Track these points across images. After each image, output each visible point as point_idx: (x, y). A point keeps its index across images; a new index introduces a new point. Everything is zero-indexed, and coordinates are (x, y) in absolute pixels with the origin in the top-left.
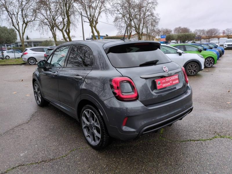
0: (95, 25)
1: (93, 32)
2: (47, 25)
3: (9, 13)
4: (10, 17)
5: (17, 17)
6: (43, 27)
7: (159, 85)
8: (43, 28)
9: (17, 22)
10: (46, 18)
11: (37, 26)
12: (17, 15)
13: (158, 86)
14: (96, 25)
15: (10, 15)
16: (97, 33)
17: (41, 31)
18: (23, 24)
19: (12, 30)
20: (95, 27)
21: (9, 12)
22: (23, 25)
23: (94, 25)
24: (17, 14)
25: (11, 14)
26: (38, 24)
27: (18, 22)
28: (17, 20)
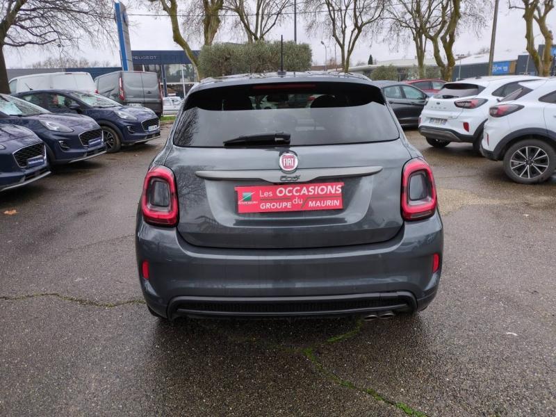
0: (542, 14)
1: (529, 36)
2: (409, 27)
3: (331, 8)
4: (331, 16)
5: (345, 15)
6: (400, 34)
7: (244, 203)
8: (398, 35)
9: (344, 26)
10: (409, 11)
11: (385, 32)
12: (346, 10)
13: (241, 205)
14: (546, 12)
15: (332, 13)
16: (546, 38)
17: (394, 43)
18: (354, 29)
19: (303, 48)
20: (541, 21)
21: (331, 5)
22: (352, 32)
23: (539, 13)
24: (347, 7)
25: (334, 10)
26: (389, 26)
27: (346, 27)
28: (344, 22)
